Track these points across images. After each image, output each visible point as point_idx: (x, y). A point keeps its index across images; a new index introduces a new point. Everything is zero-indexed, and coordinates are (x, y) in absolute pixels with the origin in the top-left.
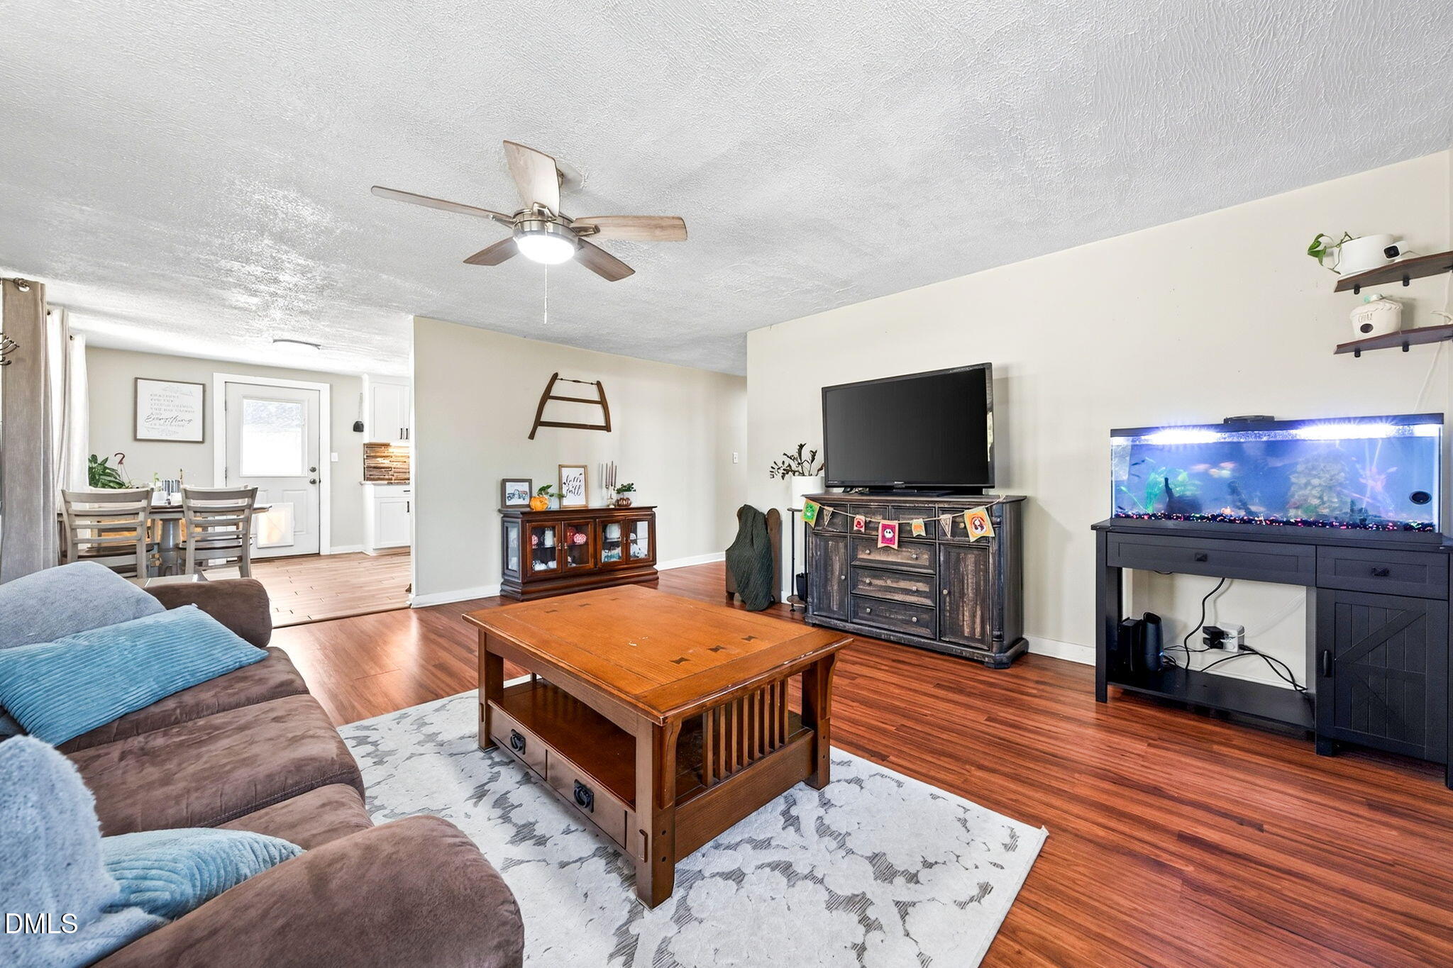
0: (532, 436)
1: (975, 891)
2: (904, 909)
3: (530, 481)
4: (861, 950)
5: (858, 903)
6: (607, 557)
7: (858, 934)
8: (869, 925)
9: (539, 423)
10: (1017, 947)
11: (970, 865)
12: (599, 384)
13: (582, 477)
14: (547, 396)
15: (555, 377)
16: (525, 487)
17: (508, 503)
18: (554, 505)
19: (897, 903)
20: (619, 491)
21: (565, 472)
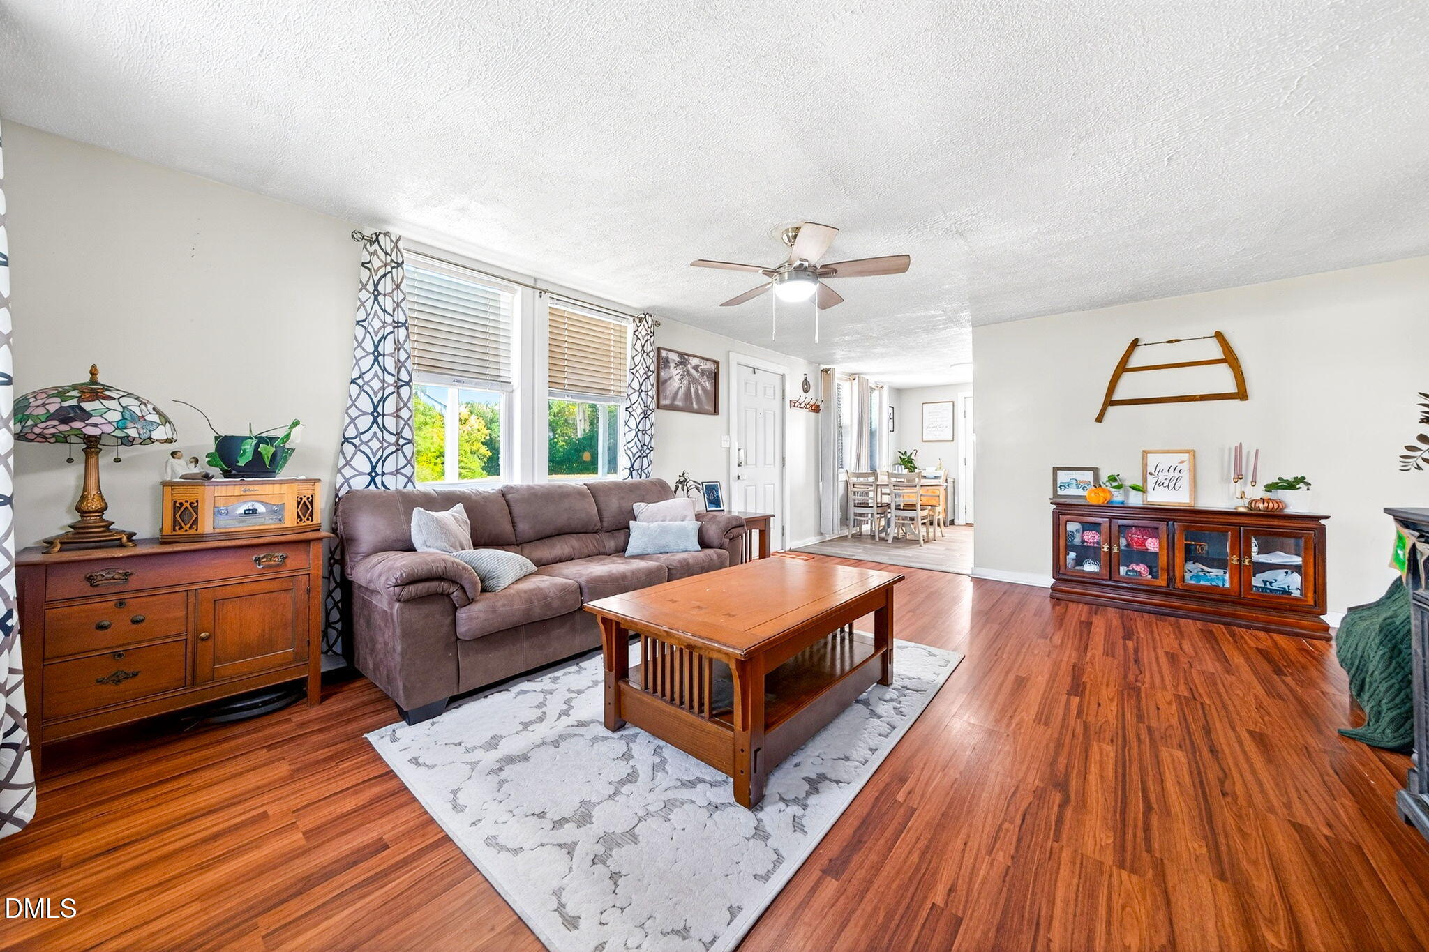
0: (1100, 419)
1: (571, 910)
2: (569, 848)
3: (1096, 471)
4: (541, 815)
5: (584, 817)
6: (1196, 577)
7: (554, 814)
8: (559, 823)
9: (1109, 402)
10: (498, 930)
11: (605, 918)
12: (1219, 336)
13: (1186, 467)
14: (1123, 367)
15: (1135, 343)
16: (1089, 476)
17: (1060, 492)
18: (1135, 500)
19: (575, 844)
20: (1270, 488)
21: (1152, 460)
